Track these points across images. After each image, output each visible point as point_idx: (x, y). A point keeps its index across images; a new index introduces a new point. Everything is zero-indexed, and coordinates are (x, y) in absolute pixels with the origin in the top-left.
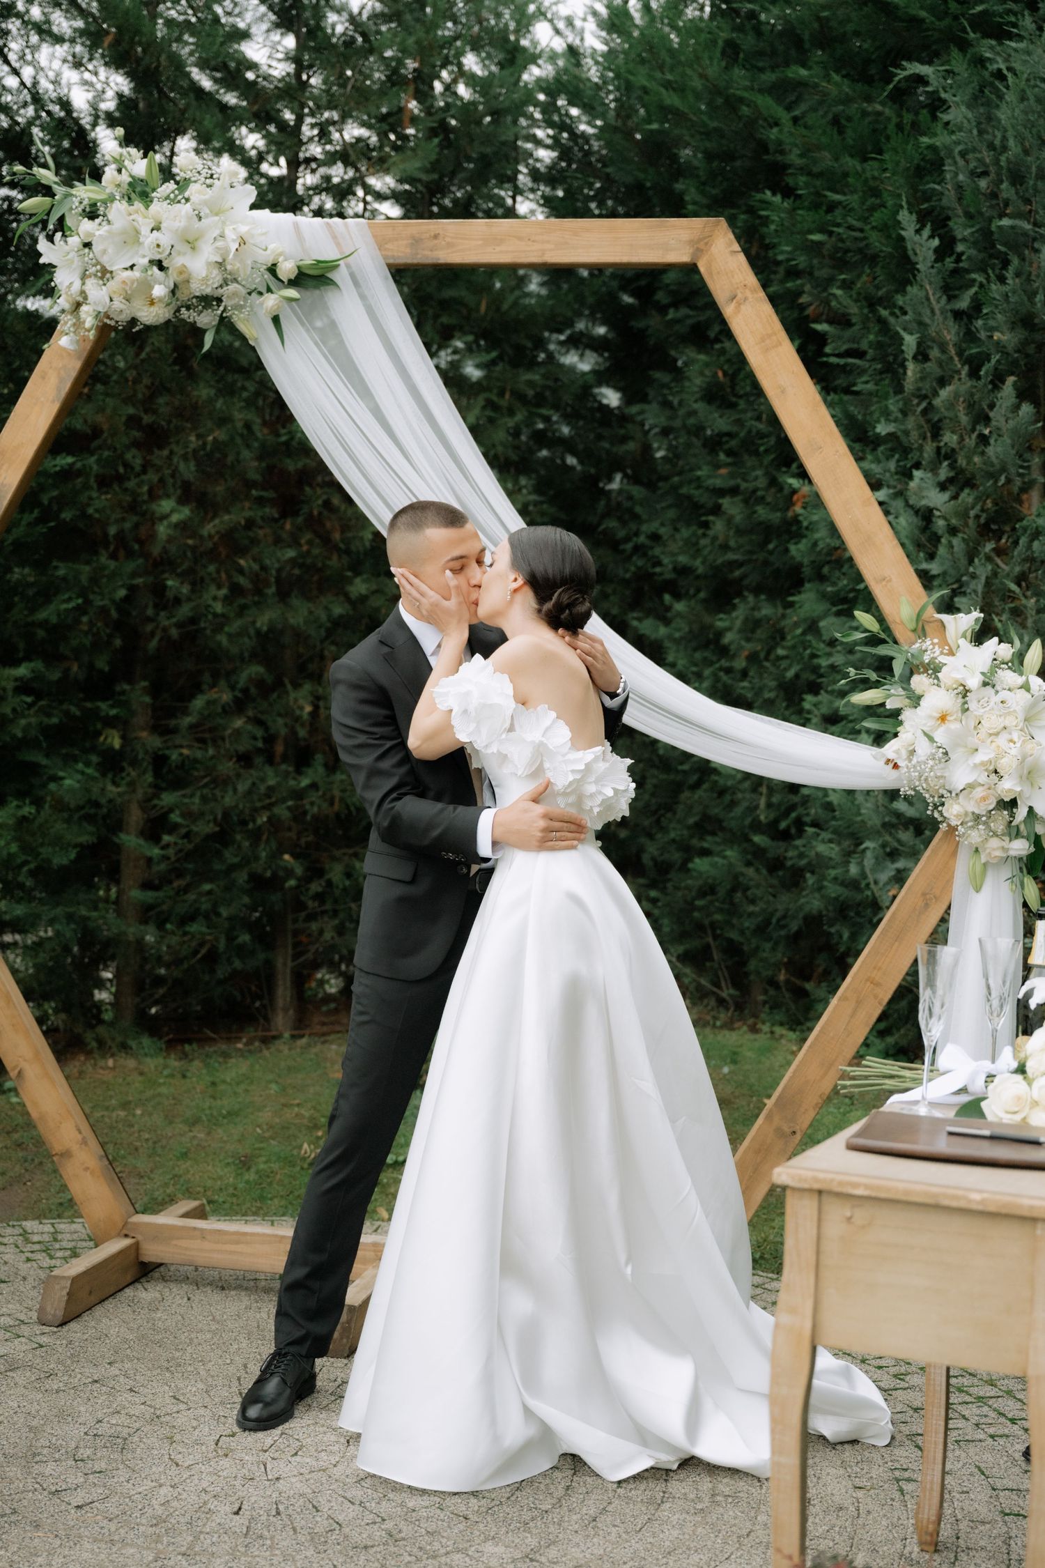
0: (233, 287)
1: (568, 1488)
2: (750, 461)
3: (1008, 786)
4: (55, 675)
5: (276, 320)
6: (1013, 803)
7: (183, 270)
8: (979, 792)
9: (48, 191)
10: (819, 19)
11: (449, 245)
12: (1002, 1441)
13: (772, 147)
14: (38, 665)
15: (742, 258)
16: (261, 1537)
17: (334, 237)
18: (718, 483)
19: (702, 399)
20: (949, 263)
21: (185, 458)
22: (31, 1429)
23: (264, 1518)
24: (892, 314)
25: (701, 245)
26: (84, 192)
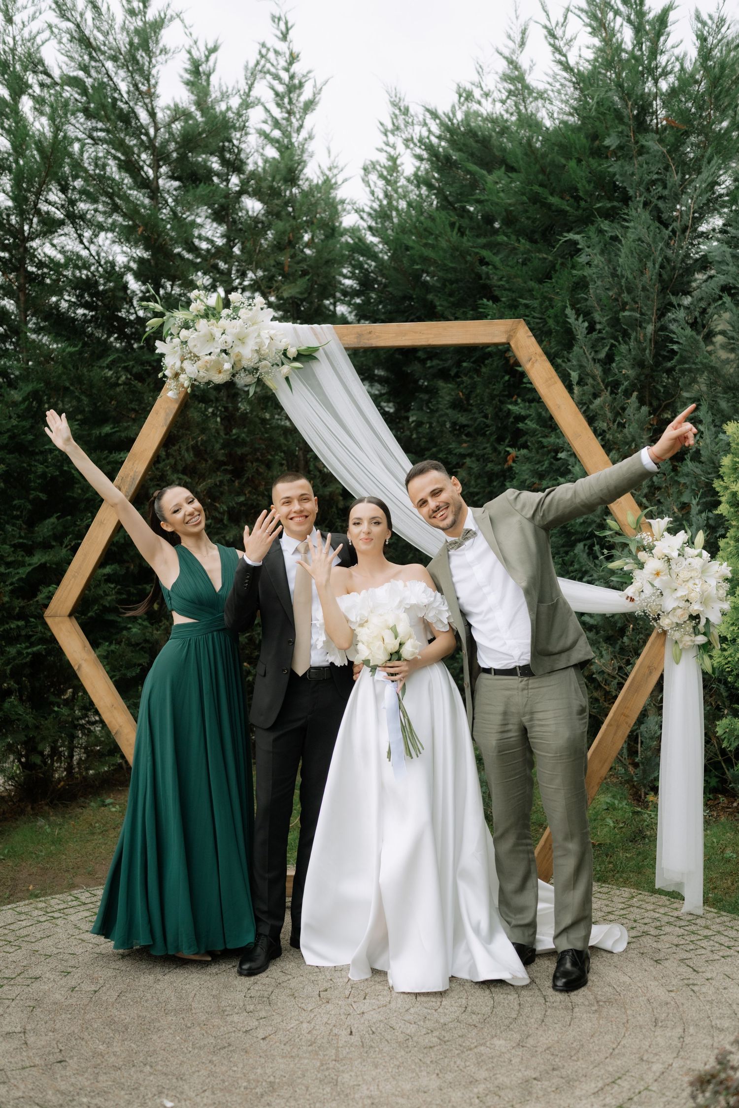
0: (264, 362)
1: (520, 1004)
2: (480, 439)
3: (695, 608)
4: (123, 572)
5: (287, 379)
6: (698, 617)
7: (238, 354)
8: (679, 612)
9: (161, 315)
10: (506, 210)
11: (378, 337)
12: (729, 959)
13: (484, 276)
14: (115, 566)
15: (533, 339)
16: (371, 1047)
17: (316, 334)
18: (462, 451)
19: (450, 407)
20: (595, 335)
21: (187, 450)
22: (214, 996)
23: (367, 1036)
24: (563, 361)
25: (511, 334)
26: (180, 315)
